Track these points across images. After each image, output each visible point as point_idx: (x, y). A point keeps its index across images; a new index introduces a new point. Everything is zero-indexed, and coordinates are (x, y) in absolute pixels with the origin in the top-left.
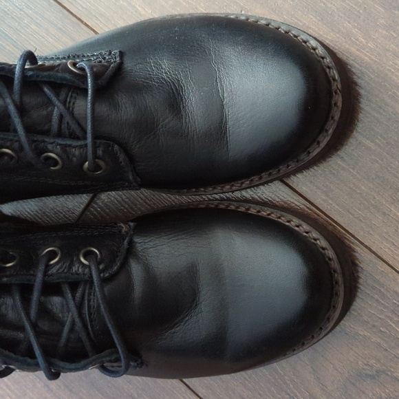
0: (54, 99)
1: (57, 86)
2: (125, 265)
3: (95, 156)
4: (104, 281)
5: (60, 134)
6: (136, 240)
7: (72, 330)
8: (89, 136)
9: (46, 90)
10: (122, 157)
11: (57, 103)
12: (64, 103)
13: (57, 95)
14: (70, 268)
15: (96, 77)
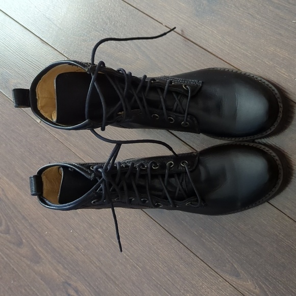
0: (176, 98)
1: (178, 94)
2: (197, 166)
3: (187, 121)
4: (191, 172)
5: (176, 111)
6: (201, 158)
7: (180, 190)
8: (186, 114)
9: (174, 95)
10: (196, 122)
11: (177, 100)
12: (179, 100)
13: (177, 97)
14: (178, 168)
15: (192, 91)
